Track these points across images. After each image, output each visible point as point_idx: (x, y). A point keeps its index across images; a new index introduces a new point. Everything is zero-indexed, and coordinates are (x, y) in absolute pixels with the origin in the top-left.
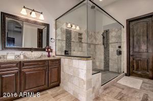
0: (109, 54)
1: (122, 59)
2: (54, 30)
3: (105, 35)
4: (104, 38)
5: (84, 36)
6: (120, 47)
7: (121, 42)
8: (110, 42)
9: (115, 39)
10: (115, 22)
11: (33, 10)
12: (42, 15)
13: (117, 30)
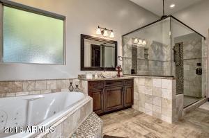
0: (183, 73)
1: (203, 80)
2: (121, 47)
3: (177, 50)
4: (175, 52)
5: (150, 52)
6: (199, 64)
7: (200, 59)
8: (185, 58)
9: (192, 55)
10: (191, 32)
11: (106, 29)
12: (112, 33)
13: (194, 42)
